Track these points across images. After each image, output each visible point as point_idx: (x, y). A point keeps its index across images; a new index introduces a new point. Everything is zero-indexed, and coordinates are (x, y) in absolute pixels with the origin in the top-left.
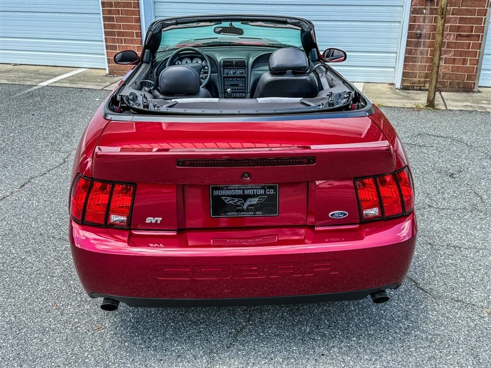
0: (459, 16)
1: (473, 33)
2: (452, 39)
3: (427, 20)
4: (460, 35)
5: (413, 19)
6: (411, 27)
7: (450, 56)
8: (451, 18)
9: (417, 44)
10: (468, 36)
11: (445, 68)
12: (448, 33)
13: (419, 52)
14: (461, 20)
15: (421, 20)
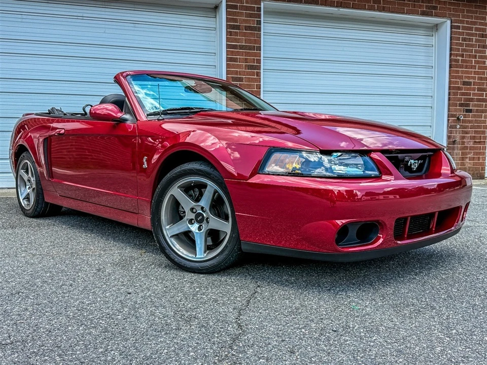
0: (474, 130)
1: (482, 140)
2: (471, 144)
3: (458, 133)
4: (475, 142)
5: (449, 132)
6: (449, 137)
7: (471, 155)
8: (470, 131)
9: (453, 149)
10: (479, 142)
11: (470, 163)
12: (469, 140)
13: (455, 153)
14: (476, 132)
15: (455, 132)
